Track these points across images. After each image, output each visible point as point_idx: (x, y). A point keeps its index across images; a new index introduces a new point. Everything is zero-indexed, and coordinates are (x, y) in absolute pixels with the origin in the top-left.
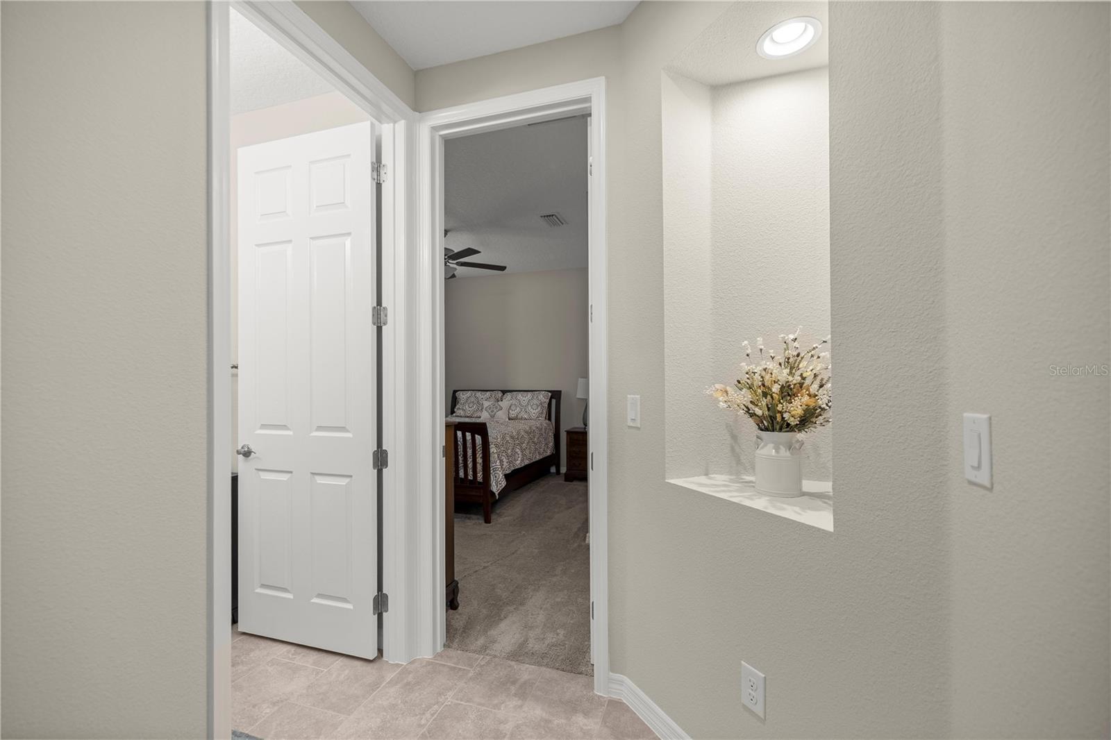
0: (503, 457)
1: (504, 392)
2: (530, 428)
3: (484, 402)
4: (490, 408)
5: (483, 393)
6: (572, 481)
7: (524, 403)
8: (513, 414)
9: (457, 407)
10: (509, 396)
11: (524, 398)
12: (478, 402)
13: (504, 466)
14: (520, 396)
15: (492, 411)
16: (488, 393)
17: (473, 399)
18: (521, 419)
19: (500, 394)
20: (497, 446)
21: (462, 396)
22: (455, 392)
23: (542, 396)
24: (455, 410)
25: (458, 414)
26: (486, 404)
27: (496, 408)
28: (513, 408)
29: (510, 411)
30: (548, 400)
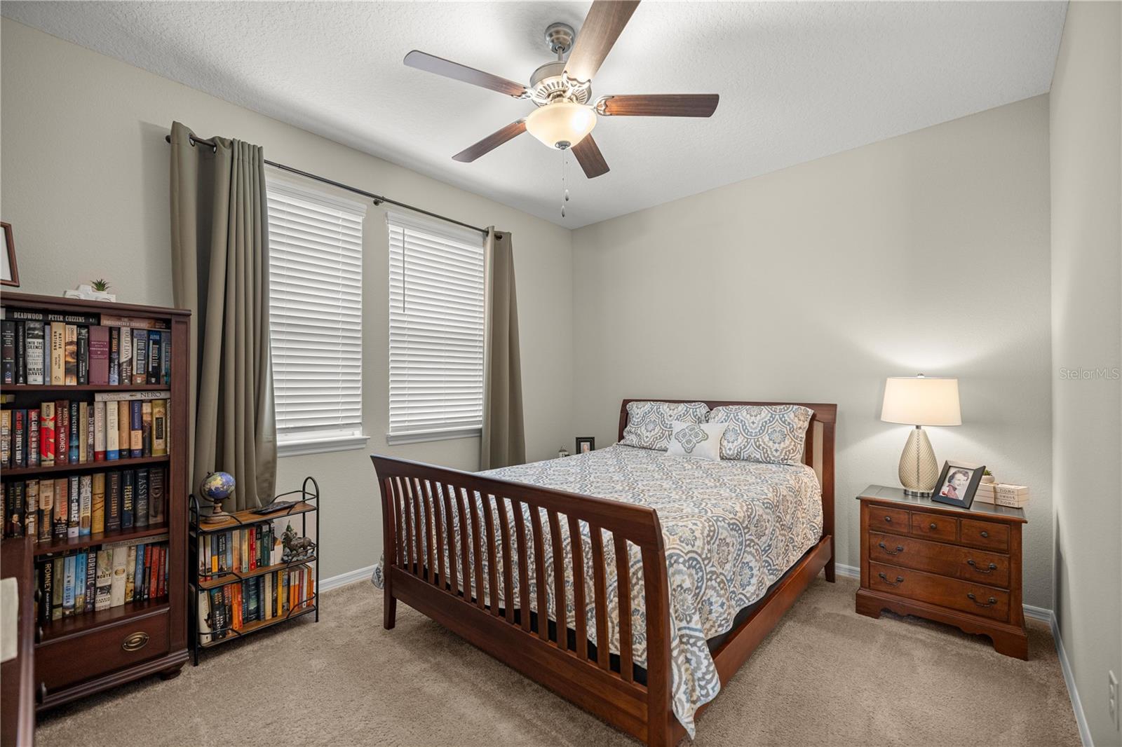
0: (710, 592)
1: (712, 405)
2: (775, 490)
3: (675, 423)
4: (684, 435)
5: (673, 406)
6: (876, 616)
7: (754, 429)
8: (731, 448)
9: (628, 428)
10: (721, 412)
11: (755, 418)
12: (663, 422)
13: (714, 616)
14: (743, 412)
15: (689, 442)
16: (682, 407)
17: (653, 417)
18: (748, 460)
19: (703, 409)
20: (693, 563)
21: (636, 410)
22: (626, 402)
23: (792, 415)
24: (625, 434)
25: (628, 442)
26: (678, 426)
27: (696, 435)
28: (730, 436)
29: (725, 443)
30: (806, 425)
